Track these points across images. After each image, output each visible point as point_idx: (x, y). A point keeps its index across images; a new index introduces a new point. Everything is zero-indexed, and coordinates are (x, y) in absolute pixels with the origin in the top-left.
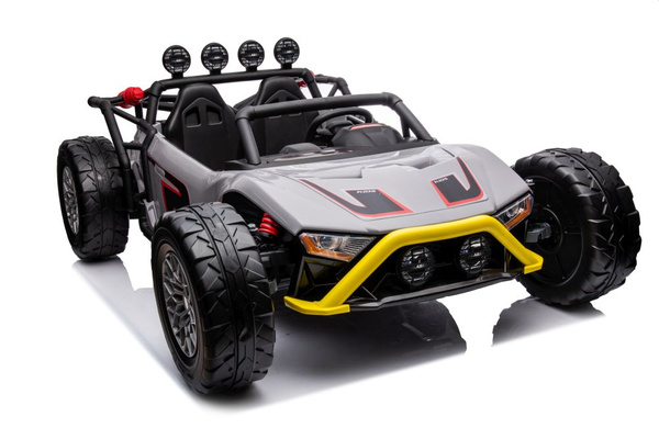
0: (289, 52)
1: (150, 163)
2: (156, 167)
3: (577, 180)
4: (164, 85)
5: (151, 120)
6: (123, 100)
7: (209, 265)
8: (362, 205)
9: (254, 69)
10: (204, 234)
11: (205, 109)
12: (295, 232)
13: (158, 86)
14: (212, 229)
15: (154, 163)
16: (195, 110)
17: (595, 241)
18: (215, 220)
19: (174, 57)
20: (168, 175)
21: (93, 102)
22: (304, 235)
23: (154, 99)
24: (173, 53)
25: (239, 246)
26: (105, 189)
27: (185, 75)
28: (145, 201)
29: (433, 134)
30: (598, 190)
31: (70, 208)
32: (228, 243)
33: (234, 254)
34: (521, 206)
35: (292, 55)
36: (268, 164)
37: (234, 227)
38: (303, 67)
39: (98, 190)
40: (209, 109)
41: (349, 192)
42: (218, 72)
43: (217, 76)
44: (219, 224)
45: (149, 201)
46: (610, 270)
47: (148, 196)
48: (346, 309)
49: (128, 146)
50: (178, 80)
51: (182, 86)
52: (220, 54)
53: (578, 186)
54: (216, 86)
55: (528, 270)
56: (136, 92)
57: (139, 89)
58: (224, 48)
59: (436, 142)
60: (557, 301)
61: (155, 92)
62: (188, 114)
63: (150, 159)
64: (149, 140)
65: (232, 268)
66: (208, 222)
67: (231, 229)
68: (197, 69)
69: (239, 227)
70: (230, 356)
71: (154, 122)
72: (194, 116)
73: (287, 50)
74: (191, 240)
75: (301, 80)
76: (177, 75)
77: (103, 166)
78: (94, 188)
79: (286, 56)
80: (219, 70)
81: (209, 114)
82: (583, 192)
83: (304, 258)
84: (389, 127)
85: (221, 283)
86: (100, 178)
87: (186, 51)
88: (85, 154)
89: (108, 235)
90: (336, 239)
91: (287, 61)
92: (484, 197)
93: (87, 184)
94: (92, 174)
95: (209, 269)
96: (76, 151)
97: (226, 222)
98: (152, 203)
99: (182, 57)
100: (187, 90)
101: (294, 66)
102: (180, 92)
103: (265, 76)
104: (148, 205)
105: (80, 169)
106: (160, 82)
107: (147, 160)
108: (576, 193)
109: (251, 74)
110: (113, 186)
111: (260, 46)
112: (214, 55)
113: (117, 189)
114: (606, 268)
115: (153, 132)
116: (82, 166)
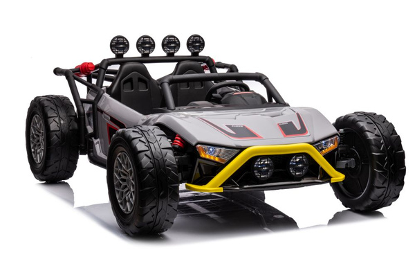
0: (197, 44)
1: (99, 113)
2: (104, 115)
3: (367, 129)
4: (109, 62)
5: (100, 85)
6: (79, 71)
7: (146, 155)
8: (234, 133)
9: (172, 54)
10: (143, 139)
11: (137, 80)
12: (194, 144)
13: (106, 62)
14: (147, 137)
15: (102, 112)
16: (130, 80)
17: (375, 166)
18: (149, 132)
19: (118, 43)
20: (113, 119)
21: (57, 72)
22: (199, 146)
23: (103, 71)
24: (118, 40)
25: (162, 147)
26: (65, 130)
27: (125, 56)
28: (93, 138)
29: (286, 101)
30: (379, 136)
31: (35, 146)
32: (156, 144)
33: (159, 150)
34: (332, 142)
35: (199, 46)
36: (180, 110)
37: (160, 137)
38: (207, 55)
39: (60, 130)
40: (140, 80)
41: (227, 126)
42: (147, 55)
43: (146, 58)
44: (151, 135)
45: (96, 138)
46: (386, 185)
47: (95, 135)
48: (221, 190)
49: (83, 101)
50: (119, 59)
51: (122, 64)
52: (149, 43)
53: (367, 133)
54: (145, 64)
55: (333, 180)
56: (90, 66)
57: (92, 63)
58: (152, 40)
59: (288, 105)
60: (357, 208)
61: (104, 66)
62: (125, 82)
63: (99, 110)
64: (99, 97)
65: (158, 157)
66: (145, 133)
67: (158, 138)
68: (133, 52)
69: (163, 137)
70: (154, 207)
71: (102, 87)
72: (129, 84)
73: (196, 43)
74: (135, 142)
75: (205, 64)
76: (119, 56)
77: (64, 114)
78: (58, 129)
79: (195, 47)
80: (148, 54)
81: (140, 83)
82: (370, 136)
83: (198, 160)
84: (258, 95)
85: (151, 165)
86: (62, 122)
87: (126, 40)
88: (52, 106)
89: (64, 162)
90: (218, 149)
91: (196, 51)
92: (308, 134)
93: (53, 126)
94: (57, 119)
95: (145, 157)
96: (46, 103)
97: (155, 134)
98: (98, 140)
99: (123, 43)
100: (126, 66)
101: (200, 54)
102: (121, 68)
103: (179, 60)
104: (95, 141)
105: (49, 115)
106: (108, 60)
107: (96, 111)
108: (366, 137)
109: (170, 58)
110: (71, 128)
111: (177, 39)
112: (145, 44)
113: (73, 130)
114: (383, 184)
115: (102, 92)
116: (50, 114)
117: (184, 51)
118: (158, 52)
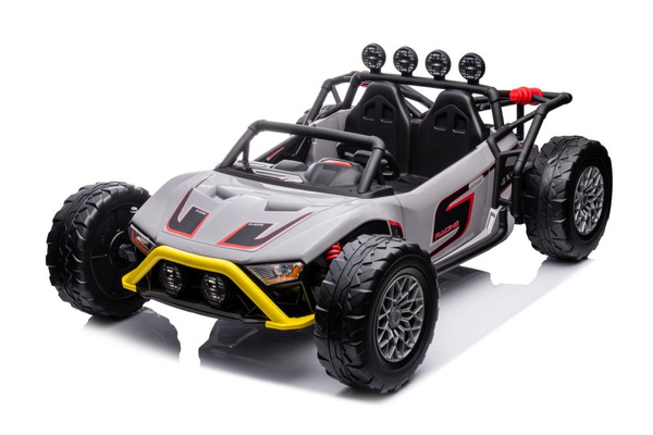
0: (470, 68)
24: (371, 50)
41: (193, 208)
43: (408, 78)
58: (414, 53)
73: (473, 65)
76: (375, 71)
80: (410, 73)
87: (383, 51)
91: (473, 77)
117: (454, 75)
118: (421, 71)
